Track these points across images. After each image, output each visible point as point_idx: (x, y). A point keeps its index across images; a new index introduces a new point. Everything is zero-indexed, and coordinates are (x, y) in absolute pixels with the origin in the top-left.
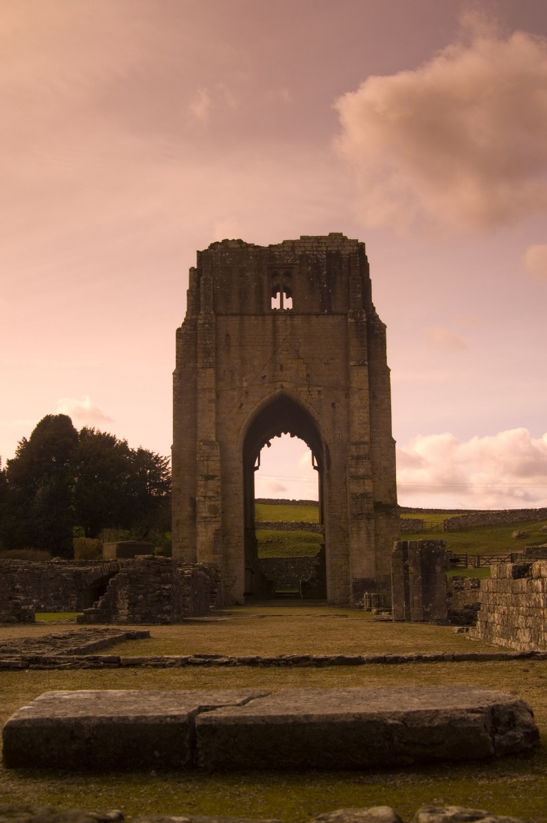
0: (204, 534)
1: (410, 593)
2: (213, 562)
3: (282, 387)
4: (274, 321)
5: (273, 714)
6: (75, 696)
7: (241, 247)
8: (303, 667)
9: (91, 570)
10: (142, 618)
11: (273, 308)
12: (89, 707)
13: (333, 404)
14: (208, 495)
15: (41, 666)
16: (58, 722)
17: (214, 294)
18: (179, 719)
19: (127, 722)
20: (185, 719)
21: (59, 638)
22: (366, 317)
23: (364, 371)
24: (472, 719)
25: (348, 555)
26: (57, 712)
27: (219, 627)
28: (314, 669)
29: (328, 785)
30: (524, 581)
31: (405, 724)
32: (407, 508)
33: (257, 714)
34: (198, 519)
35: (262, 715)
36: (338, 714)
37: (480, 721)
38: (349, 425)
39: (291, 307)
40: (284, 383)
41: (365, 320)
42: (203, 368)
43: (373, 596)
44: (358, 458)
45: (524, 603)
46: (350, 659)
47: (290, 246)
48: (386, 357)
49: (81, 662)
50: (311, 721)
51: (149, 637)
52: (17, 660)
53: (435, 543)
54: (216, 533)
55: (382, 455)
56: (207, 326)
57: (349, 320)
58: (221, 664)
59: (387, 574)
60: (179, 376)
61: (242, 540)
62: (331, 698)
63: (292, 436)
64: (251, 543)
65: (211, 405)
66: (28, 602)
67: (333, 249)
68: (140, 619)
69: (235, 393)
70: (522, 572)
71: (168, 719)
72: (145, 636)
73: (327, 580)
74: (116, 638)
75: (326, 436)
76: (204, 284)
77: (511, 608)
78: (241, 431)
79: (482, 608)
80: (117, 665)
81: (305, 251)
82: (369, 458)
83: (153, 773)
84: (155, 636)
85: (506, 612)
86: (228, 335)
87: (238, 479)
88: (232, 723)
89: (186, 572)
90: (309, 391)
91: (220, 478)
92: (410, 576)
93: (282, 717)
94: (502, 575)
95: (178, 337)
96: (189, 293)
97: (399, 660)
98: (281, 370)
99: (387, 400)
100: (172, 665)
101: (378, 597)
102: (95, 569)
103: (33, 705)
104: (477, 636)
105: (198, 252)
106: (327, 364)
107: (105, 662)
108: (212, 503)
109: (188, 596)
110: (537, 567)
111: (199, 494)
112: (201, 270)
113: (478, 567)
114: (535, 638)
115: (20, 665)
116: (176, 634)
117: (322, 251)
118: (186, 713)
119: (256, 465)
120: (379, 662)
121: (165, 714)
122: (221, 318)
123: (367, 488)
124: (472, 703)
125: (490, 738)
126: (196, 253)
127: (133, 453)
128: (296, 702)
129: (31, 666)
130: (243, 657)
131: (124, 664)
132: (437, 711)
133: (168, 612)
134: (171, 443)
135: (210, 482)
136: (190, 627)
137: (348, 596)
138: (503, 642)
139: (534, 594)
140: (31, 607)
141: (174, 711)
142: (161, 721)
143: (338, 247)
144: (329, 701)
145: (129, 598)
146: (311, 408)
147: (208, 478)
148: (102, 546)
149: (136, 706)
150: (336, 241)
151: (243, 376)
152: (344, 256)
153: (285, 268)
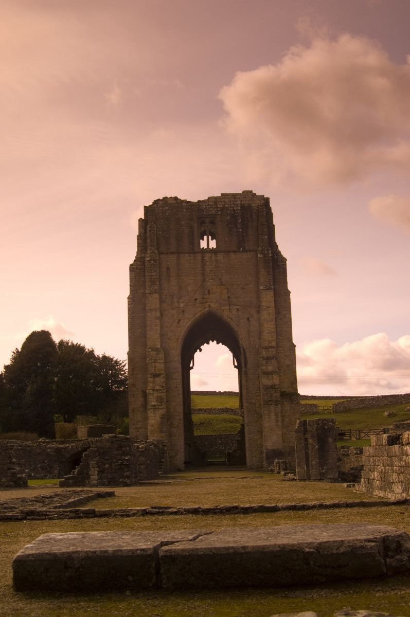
0: (153, 418)
1: (310, 458)
2: (161, 439)
3: (210, 306)
4: (203, 257)
5: (218, 546)
6: (66, 537)
7: (177, 203)
8: (234, 514)
9: (69, 447)
10: (109, 482)
11: (201, 248)
12: (77, 545)
13: (248, 318)
14: (156, 388)
15: (36, 517)
16: (55, 555)
17: (157, 237)
18: (147, 552)
19: (107, 554)
20: (151, 551)
21: (47, 498)
22: (272, 253)
23: (271, 294)
24: (369, 547)
25: (262, 432)
26: (53, 548)
27: (166, 487)
28: (242, 516)
29: (262, 599)
30: (397, 447)
31: (319, 551)
32: (305, 396)
33: (205, 546)
34: (149, 407)
35: (210, 547)
36: (267, 545)
37: (375, 548)
38: (260, 334)
39: (215, 247)
40: (211, 304)
41: (270, 255)
42: (150, 293)
43: (282, 462)
44: (268, 359)
45: (397, 463)
46: (268, 507)
47: (213, 201)
48: (287, 283)
49: (66, 514)
50: (247, 550)
51: (115, 496)
52: (17, 513)
53: (327, 421)
54: (162, 417)
55: (285, 356)
56: (152, 262)
57: (259, 255)
58: (172, 513)
59: (291, 445)
60: (132, 300)
61: (182, 422)
62: (260, 534)
63: (218, 343)
64: (189, 425)
65: (156, 321)
66: (22, 472)
67: (246, 203)
68: (107, 483)
69: (175, 312)
70: (394, 440)
71: (139, 552)
72: (111, 495)
73: (247, 451)
74: (89, 497)
75: (244, 343)
76: (150, 231)
77: (387, 468)
78: (180, 340)
79: (365, 469)
80: (93, 515)
81: (225, 205)
82: (276, 359)
83: (128, 593)
84: (119, 495)
85: (383, 471)
86: (168, 269)
87: (178, 376)
88: (187, 554)
89: (141, 446)
90: (230, 309)
91: (164, 375)
92: (309, 446)
93: (225, 548)
94: (379, 443)
95: (130, 271)
96: (139, 237)
97: (306, 507)
98: (209, 293)
99: (288, 315)
100: (134, 515)
101: (284, 463)
102: (72, 446)
103: (35, 544)
104: (362, 489)
105: (145, 207)
106: (243, 288)
107: (84, 514)
108: (159, 394)
109: (142, 464)
110: (406, 436)
111: (149, 388)
112: (147, 220)
113: (359, 439)
114: (406, 490)
115: (20, 517)
116: (135, 493)
117: (237, 204)
118: (152, 547)
119: (191, 365)
120: (290, 510)
121: (136, 548)
122: (162, 256)
123: (275, 381)
124: (367, 535)
125: (383, 561)
126: (143, 208)
127: (97, 359)
128: (234, 537)
129: (28, 518)
130: (188, 508)
131: (98, 515)
132: (342, 541)
133: (128, 477)
134: (127, 350)
135: (157, 379)
136: (145, 488)
137: (262, 463)
138: (382, 494)
139: (405, 457)
140: (24, 475)
141: (142, 545)
142: (134, 553)
143: (249, 201)
144: (259, 536)
145: (98, 467)
146: (232, 321)
147: (156, 376)
148: (76, 429)
149: (113, 543)
150: (247, 197)
151: (180, 299)
152: (254, 208)
153: (210, 217)
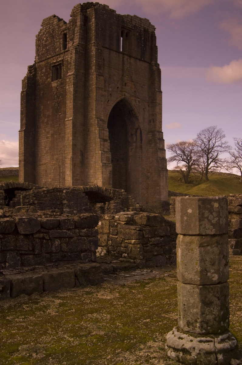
0: (105, 173)
3: (125, 95)
4: (123, 58)
13: (144, 109)
14: (105, 150)
34: (102, 164)
38: (149, 121)
40: (126, 93)
42: (99, 75)
47: (130, 18)
54: (110, 173)
56: (100, 51)
60: (76, 76)
65: (102, 98)
67: (146, 27)
69: (106, 93)
78: (108, 116)
81: (136, 24)
82: (163, 140)
86: (104, 59)
90: (135, 100)
91: (109, 141)
98: (125, 86)
106: (142, 87)
108: (108, 155)
111: (101, 149)
117: (142, 27)
135: (105, 143)
143: (148, 27)
146: (136, 109)
147: (105, 140)
150: (147, 23)
151: (110, 85)
152: (150, 33)
153: (127, 30)
